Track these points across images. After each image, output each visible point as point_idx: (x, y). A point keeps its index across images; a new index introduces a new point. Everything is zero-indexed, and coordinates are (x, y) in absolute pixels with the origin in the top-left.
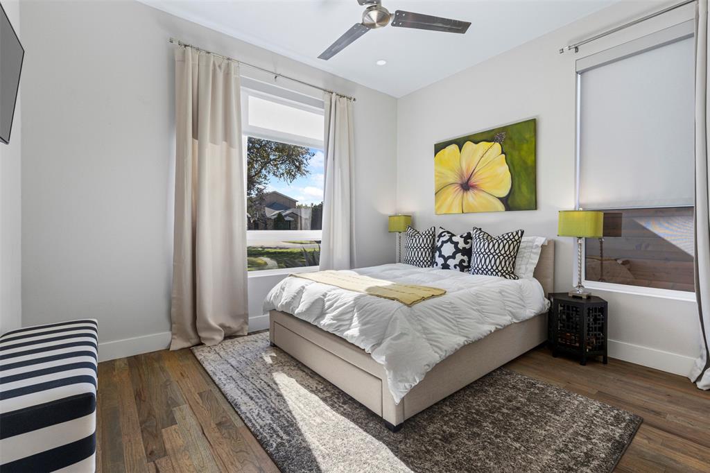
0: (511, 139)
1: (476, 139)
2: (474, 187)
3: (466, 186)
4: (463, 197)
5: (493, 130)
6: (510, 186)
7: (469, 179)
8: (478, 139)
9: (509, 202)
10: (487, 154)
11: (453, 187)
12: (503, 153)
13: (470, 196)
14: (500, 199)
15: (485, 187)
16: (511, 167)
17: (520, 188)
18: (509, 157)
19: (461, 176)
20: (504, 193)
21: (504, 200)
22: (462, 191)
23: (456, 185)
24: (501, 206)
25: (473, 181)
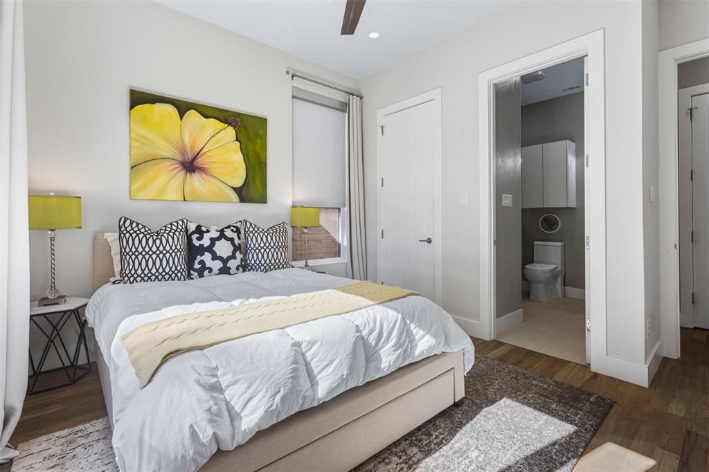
0: (246, 128)
1: (207, 112)
2: (202, 170)
3: (190, 166)
4: (184, 181)
5: (227, 111)
6: (244, 177)
7: (195, 158)
8: (208, 113)
9: (244, 193)
10: (219, 135)
11: (168, 163)
12: (237, 140)
13: (196, 180)
14: (234, 189)
15: (217, 172)
16: (246, 158)
17: (254, 181)
18: (244, 147)
19: (183, 151)
20: (239, 183)
21: (238, 190)
22: (183, 172)
23: (174, 162)
24: (234, 196)
25: (200, 161)
